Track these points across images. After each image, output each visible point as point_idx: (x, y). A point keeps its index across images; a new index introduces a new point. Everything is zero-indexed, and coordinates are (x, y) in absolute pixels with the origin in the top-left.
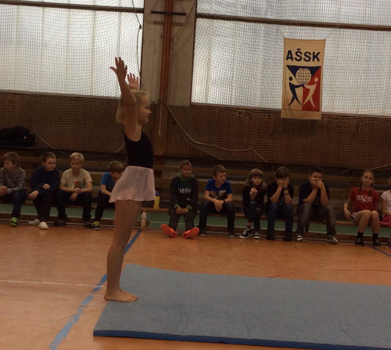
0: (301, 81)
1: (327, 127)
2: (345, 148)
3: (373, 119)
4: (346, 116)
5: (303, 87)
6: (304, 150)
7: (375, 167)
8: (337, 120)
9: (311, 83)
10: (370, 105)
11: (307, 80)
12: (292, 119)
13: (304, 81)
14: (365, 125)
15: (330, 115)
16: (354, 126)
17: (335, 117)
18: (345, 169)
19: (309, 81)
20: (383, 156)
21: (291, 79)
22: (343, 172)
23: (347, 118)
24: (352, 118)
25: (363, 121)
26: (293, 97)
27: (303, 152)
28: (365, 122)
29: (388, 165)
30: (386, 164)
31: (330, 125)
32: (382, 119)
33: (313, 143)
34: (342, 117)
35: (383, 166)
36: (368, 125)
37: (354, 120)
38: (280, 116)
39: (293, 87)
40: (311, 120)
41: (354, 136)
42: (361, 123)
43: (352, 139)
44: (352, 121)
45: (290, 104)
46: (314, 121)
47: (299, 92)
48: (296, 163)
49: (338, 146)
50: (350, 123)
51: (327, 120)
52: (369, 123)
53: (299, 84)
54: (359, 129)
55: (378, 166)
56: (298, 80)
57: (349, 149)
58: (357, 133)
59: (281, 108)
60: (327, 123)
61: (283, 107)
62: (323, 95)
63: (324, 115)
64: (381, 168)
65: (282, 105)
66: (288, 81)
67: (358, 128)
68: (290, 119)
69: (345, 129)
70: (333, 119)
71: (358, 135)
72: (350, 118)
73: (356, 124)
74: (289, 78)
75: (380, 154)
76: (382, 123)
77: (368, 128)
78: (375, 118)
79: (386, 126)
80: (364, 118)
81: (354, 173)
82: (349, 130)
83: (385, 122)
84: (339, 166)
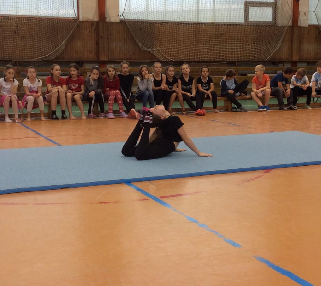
2: (8, 44)
3: (29, 19)
4: (6, 17)
7: (35, 58)
10: (25, 7)
14: (23, 24)
16: (14, 24)
18: (10, 61)
20: (40, 49)
23: (7, 18)
24: (12, 18)
25: (21, 21)
28: (22, 22)
29: (45, 56)
30: (44, 55)
32: (37, 19)
34: (3, 18)
35: (41, 57)
36: (25, 24)
37: (14, 20)
41: (15, 33)
42: (20, 22)
43: (13, 36)
50: (10, 22)
52: (26, 22)
54: (18, 27)
55: (38, 57)
57: (12, 45)
58: (18, 30)
71: (18, 33)
72: (9, 18)
73: (16, 23)
75: (38, 47)
76: (37, 21)
77: (26, 26)
78: (30, 18)
79: (40, 24)
80: (22, 18)
81: (18, 64)
82: (10, 29)
83: (39, 21)
84: (6, 59)
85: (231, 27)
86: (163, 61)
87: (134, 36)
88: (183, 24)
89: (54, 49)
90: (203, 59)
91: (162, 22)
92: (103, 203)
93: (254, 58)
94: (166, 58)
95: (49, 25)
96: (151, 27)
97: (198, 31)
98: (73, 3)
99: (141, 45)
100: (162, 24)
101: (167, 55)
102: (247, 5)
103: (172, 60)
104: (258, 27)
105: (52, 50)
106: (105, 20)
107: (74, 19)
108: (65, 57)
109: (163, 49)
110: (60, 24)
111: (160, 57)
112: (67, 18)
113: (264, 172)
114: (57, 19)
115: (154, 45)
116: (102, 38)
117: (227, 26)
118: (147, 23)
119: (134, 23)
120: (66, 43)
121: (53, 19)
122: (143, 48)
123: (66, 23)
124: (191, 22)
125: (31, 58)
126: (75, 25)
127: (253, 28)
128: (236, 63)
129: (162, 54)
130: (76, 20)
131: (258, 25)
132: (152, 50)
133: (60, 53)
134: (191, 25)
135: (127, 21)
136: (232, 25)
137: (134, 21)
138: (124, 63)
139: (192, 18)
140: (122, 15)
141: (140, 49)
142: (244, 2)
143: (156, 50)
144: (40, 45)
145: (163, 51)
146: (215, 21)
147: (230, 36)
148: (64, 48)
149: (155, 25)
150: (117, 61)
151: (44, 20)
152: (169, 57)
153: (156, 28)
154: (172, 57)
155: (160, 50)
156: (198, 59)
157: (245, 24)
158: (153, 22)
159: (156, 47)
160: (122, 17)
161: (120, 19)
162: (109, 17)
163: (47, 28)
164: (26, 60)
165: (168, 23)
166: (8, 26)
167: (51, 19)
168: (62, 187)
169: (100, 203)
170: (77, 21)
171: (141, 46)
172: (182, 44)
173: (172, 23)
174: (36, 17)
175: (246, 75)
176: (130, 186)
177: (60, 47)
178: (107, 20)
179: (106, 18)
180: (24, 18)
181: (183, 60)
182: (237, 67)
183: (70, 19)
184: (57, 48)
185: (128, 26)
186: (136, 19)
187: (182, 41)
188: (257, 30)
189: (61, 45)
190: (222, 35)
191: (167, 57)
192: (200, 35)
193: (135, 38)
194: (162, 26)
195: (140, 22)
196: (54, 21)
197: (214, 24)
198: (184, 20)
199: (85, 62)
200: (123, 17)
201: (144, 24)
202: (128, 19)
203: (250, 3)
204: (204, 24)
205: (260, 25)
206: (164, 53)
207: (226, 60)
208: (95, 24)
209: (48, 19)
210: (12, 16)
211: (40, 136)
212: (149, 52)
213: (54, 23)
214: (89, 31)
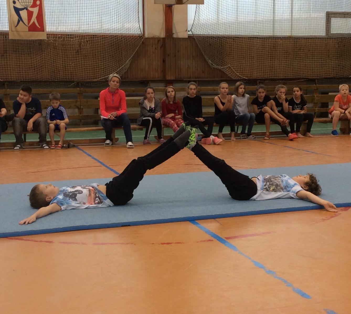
0: (24, 4)
1: (53, 46)
2: (71, 63)
3: (92, 37)
4: (69, 35)
5: (27, 9)
6: (34, 67)
7: (98, 78)
8: (62, 38)
9: (34, 5)
10: (88, 24)
11: (29, 3)
12: (20, 40)
13: (27, 4)
14: (86, 42)
15: (54, 35)
16: (76, 43)
17: (59, 36)
18: (73, 82)
19: (31, 4)
20: (104, 68)
21: (14, 2)
22: (71, 85)
23: (70, 36)
24: (74, 36)
25: (84, 39)
26: (18, 19)
27: (34, 69)
28: (86, 40)
31: (56, 43)
32: (100, 36)
33: (43, 61)
34: (65, 36)
35: (104, 77)
36: (89, 42)
37: (76, 38)
38: (8, 37)
39: (17, 10)
40: (38, 40)
41: (78, 52)
42: (83, 40)
43: (76, 55)
44: (74, 39)
45: (16, 26)
46: (41, 40)
47: (24, 14)
48: (28, 79)
49: (65, 62)
50: (73, 41)
51: (52, 39)
52: (89, 40)
53: (23, 7)
55: (101, 77)
56: (21, 3)
57: (74, 64)
58: (81, 49)
59: (8, 30)
60: (52, 41)
61: (10, 29)
62: (46, 16)
63: (49, 34)
64: (104, 78)
65: (9, 27)
66: (12, 5)
67: (80, 45)
68: (18, 40)
69: (69, 46)
70: (57, 38)
71: (81, 51)
72: (72, 36)
73: (78, 41)
74: (12, 1)
75: (101, 67)
76: (100, 39)
77: (89, 44)
78: (94, 35)
79: (104, 42)
80: (85, 36)
81: (80, 85)
82: (73, 47)
83: (103, 38)
84: (68, 80)
85: (310, 41)
86: (234, 79)
87: (203, 53)
88: (256, 39)
89: (117, 68)
90: (279, 77)
91: (234, 37)
92: (165, 244)
93: (337, 75)
94: (238, 76)
95: (113, 42)
96: (222, 43)
97: (274, 46)
98: (139, 19)
99: (211, 62)
100: (234, 39)
101: (239, 72)
102: (329, 16)
103: (244, 78)
104: (342, 40)
105: (115, 69)
106: (172, 36)
107: (139, 36)
108: (129, 76)
109: (235, 67)
110: (124, 42)
111: (231, 75)
112: (132, 35)
113: (342, 210)
114: (122, 36)
115: (225, 62)
116: (168, 55)
117: (306, 39)
118: (217, 38)
119: (203, 39)
120: (130, 61)
121: (117, 36)
122: (213, 65)
123: (131, 40)
124: (265, 36)
125: (94, 79)
126: (140, 42)
127: (335, 42)
128: (316, 81)
129: (234, 72)
130: (141, 36)
131: (341, 38)
132: (222, 67)
133: (124, 72)
134: (265, 40)
135: (195, 37)
136: (312, 38)
137: (203, 37)
138: (192, 84)
139: (266, 32)
140: (191, 30)
141: (210, 66)
142: (325, 12)
143: (228, 67)
144: (104, 64)
145: (235, 69)
146: (292, 35)
147: (309, 51)
148: (128, 67)
149: (226, 40)
150: (185, 80)
151: (107, 38)
152: (241, 75)
153: (228, 43)
154: (245, 75)
155: (232, 68)
156: (273, 76)
157: (326, 37)
158: (224, 37)
159: (227, 64)
160: (190, 33)
161: (188, 34)
162: (177, 33)
163: (111, 46)
164: (88, 80)
165: (240, 38)
166: (70, 45)
167: (116, 36)
168: (123, 225)
169: (162, 244)
170: (143, 38)
171: (211, 64)
172: (256, 61)
173: (244, 38)
174: (99, 35)
175: (327, 93)
176: (194, 224)
177: (124, 66)
178: (175, 36)
179: (174, 34)
180: (87, 35)
181: (257, 78)
182: (318, 85)
183: (135, 36)
184: (121, 68)
185: (197, 42)
186: (206, 34)
187: (255, 57)
188: (340, 43)
189: (125, 64)
190: (300, 50)
191: (239, 74)
192: (276, 51)
193: (204, 54)
194: (234, 41)
195: (210, 37)
196: (119, 38)
197: (291, 38)
198: (258, 34)
199: (150, 82)
200: (192, 32)
201: (214, 40)
202: (197, 34)
203: (332, 14)
204: (281, 38)
205: (343, 38)
206: (235, 70)
207: (305, 78)
208: (161, 40)
209: (112, 37)
210: (74, 34)
211: (102, 165)
212: (220, 70)
213: (118, 40)
214: (156, 48)
